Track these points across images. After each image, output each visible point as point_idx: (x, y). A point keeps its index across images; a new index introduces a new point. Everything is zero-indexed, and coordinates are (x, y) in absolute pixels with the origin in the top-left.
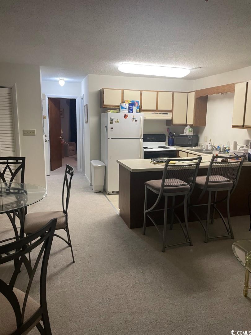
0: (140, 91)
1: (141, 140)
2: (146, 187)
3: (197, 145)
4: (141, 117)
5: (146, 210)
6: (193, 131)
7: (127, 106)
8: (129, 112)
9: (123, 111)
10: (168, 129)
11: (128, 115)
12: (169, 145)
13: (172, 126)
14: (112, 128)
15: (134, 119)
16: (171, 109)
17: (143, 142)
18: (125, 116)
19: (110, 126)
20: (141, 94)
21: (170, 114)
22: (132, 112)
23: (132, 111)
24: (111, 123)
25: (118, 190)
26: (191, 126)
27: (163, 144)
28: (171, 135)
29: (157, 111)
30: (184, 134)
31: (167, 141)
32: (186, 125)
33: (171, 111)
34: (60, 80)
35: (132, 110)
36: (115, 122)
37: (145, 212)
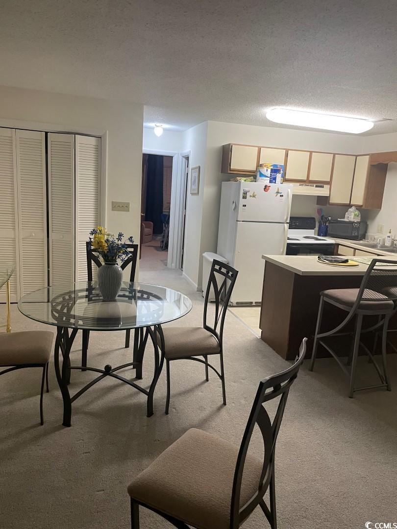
0: (285, 151)
1: (287, 226)
2: (323, 300)
3: (363, 237)
4: (289, 190)
5: (318, 334)
6: (360, 216)
7: (268, 173)
8: (271, 182)
9: (263, 181)
10: (319, 211)
11: (270, 187)
12: (319, 235)
13: (328, 205)
14: (245, 206)
15: (278, 193)
16: (329, 180)
17: (289, 229)
18: (266, 188)
19: (242, 201)
20: (287, 155)
21: (327, 187)
22: (275, 183)
23: (274, 181)
24: (244, 197)
25: (261, 301)
26: (359, 208)
27: (311, 233)
28: (323, 219)
29: (307, 182)
30: (346, 220)
31: (317, 228)
32: (350, 206)
33: (329, 183)
34: (157, 126)
35: (275, 179)
36: (251, 196)
37: (317, 336)
